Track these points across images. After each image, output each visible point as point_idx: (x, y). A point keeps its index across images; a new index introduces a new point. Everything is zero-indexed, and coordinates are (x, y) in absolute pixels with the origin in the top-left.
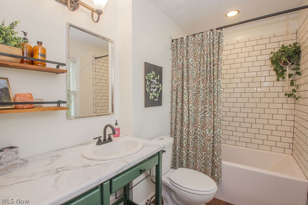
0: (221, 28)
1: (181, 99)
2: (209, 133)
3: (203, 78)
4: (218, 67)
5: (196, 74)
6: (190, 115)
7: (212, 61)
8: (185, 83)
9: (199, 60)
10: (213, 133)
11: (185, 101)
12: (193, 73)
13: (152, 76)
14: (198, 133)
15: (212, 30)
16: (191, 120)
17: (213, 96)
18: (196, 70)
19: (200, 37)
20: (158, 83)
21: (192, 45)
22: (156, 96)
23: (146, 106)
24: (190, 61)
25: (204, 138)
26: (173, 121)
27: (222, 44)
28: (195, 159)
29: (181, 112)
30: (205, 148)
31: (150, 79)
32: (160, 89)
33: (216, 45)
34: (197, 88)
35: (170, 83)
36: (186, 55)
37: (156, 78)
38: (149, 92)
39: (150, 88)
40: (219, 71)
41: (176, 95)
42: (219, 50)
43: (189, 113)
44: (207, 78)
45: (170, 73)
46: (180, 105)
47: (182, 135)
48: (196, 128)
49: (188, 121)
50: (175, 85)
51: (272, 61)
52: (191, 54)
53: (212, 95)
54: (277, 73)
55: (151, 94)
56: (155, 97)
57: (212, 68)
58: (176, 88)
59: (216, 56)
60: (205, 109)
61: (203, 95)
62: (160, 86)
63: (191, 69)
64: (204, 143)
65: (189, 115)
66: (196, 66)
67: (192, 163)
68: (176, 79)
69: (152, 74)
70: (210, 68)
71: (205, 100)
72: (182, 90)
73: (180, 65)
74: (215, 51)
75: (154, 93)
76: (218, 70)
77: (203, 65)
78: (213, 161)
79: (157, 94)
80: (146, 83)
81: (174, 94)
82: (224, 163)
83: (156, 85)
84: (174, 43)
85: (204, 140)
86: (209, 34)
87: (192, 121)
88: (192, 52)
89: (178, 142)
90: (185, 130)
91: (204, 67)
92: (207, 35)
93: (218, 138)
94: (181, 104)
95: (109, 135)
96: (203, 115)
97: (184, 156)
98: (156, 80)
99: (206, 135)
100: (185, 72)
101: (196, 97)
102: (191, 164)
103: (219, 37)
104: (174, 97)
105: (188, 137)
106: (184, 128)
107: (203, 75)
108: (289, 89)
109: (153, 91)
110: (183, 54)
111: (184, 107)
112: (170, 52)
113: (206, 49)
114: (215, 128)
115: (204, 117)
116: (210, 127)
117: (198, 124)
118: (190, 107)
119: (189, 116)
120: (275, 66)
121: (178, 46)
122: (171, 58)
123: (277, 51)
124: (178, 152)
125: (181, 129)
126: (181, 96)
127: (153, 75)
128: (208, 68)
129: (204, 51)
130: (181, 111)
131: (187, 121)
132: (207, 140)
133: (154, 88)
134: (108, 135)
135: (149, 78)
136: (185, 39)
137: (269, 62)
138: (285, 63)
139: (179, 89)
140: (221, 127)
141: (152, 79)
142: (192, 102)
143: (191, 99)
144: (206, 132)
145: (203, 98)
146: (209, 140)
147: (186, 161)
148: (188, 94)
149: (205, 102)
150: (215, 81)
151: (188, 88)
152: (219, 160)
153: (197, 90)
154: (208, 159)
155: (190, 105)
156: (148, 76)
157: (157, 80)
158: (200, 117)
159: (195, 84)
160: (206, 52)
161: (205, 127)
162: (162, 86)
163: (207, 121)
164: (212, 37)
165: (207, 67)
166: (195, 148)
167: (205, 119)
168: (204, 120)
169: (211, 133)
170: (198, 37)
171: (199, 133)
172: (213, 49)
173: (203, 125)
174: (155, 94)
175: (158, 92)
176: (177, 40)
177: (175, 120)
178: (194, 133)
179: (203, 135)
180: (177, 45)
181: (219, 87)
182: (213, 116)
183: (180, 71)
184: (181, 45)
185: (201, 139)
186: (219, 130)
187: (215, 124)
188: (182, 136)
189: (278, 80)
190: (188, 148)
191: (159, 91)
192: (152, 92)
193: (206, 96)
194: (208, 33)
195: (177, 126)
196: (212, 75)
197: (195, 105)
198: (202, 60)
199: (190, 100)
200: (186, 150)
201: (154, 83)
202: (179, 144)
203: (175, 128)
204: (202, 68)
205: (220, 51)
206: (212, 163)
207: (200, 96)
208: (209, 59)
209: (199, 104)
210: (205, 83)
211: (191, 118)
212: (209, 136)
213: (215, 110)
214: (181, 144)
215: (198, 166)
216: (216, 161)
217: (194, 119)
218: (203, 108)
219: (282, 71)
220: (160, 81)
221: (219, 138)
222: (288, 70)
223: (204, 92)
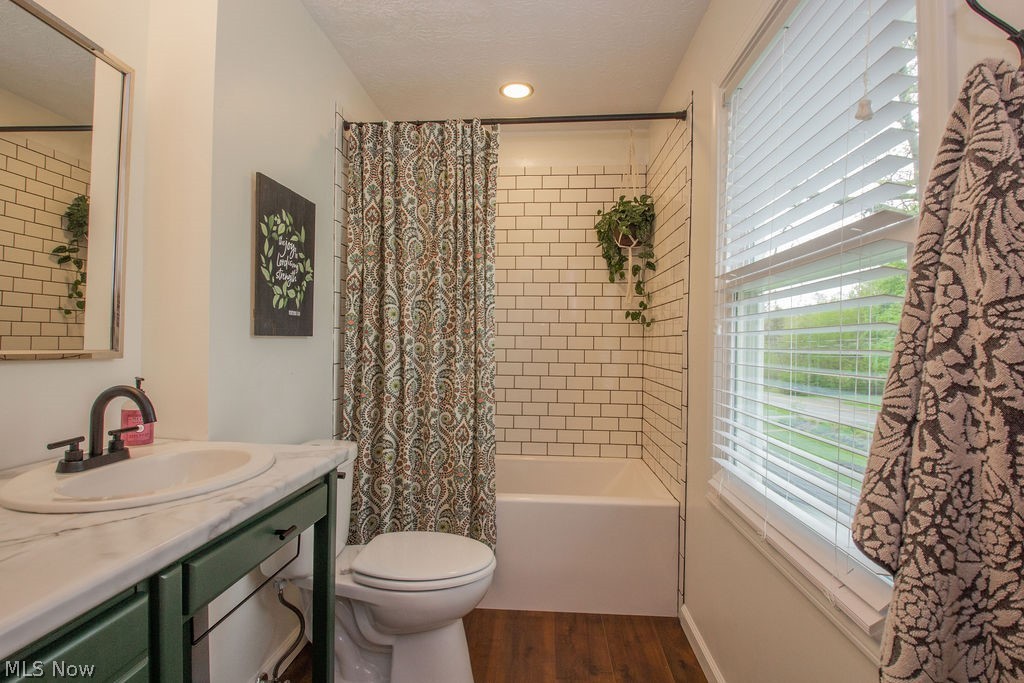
0: (493, 122)
1: (375, 317)
2: (464, 416)
3: (446, 257)
4: (485, 230)
5: (423, 242)
6: (406, 367)
7: (469, 207)
8: (390, 267)
9: (433, 202)
10: (475, 415)
11: (391, 323)
12: (413, 236)
13: (282, 229)
14: (429, 421)
15: (469, 121)
16: (410, 382)
17: (475, 308)
18: (424, 231)
19: (436, 132)
20: (302, 256)
21: (411, 152)
22: (295, 298)
23: (259, 330)
24: (405, 201)
25: (447, 435)
26: (346, 392)
27: (494, 165)
28: (420, 504)
29: (376, 360)
30: (450, 465)
31: (274, 235)
32: (308, 277)
33: (480, 168)
34: (425, 286)
35: (338, 261)
36: (391, 180)
37: (294, 238)
38: (271, 281)
39: (276, 269)
40: (489, 239)
41: (358, 304)
42: (487, 183)
43: (402, 363)
44: (456, 258)
45: (338, 229)
46: (371, 339)
47: (379, 434)
48: (423, 408)
49: (399, 386)
50: (355, 272)
51: (599, 232)
52: (408, 180)
53: (471, 306)
54: (609, 265)
55: (277, 289)
56: (291, 304)
57: (471, 228)
58: (359, 281)
59: (481, 198)
60: (451, 349)
61: (443, 307)
62: (309, 269)
63: (408, 226)
64: (447, 450)
65: (402, 368)
66: (422, 218)
67: (412, 518)
68: (357, 252)
69: (283, 222)
70: (465, 228)
71: (449, 322)
72: (378, 289)
73: (373, 208)
74: (476, 182)
75: (288, 289)
76: (485, 238)
77: (445, 218)
78: (474, 498)
79: (296, 292)
80: (259, 250)
81: (353, 300)
82: (501, 498)
83: (295, 261)
84: (349, 133)
85: (448, 441)
86: (460, 131)
87: (411, 384)
88: (411, 173)
89: (365, 460)
90: (390, 417)
91: (448, 224)
92: (456, 133)
93: (486, 430)
94: (375, 333)
95: (115, 434)
96: (444, 367)
97: (387, 499)
98: (294, 242)
99: (455, 423)
100: (391, 231)
101: (422, 311)
102: (408, 523)
103: (488, 146)
104: (352, 311)
105: (398, 439)
106: (388, 411)
107: (444, 248)
108: (632, 302)
109: (283, 281)
110: (382, 173)
111: (388, 341)
112: (337, 160)
113: (453, 172)
114: (479, 400)
115: (447, 373)
116: (464, 400)
117: (431, 394)
118: (405, 342)
119: (401, 372)
120: (605, 245)
121: (366, 147)
122: (339, 179)
123: (609, 211)
124: (366, 494)
125: (376, 414)
126: (376, 307)
127: (287, 226)
128: (460, 228)
129: (446, 177)
130: (374, 356)
131: (396, 386)
132: (457, 440)
133: (288, 271)
134: (111, 433)
135: (270, 232)
136: (388, 129)
137: (593, 236)
138: (626, 241)
139: (369, 285)
140: (493, 396)
141: (281, 238)
142: (411, 328)
143: (408, 316)
144: (454, 416)
145: (445, 316)
146: (463, 439)
147: (391, 519)
148: (400, 302)
149: (450, 326)
150: (479, 267)
151: (400, 284)
152: (490, 490)
153: (426, 292)
154: (461, 495)
155: (407, 336)
156: (267, 225)
157: (297, 244)
158: (437, 372)
159: (420, 273)
160: (452, 181)
161: (451, 402)
162: (313, 269)
163: (458, 384)
164: (469, 140)
165: (456, 226)
166: (422, 469)
167: (451, 377)
168: (447, 381)
169: (468, 416)
170: (431, 131)
171: (433, 421)
172: (473, 175)
173: (443, 396)
174: (292, 294)
175: (301, 287)
176: (360, 125)
177: (355, 388)
178: (416, 424)
179: (444, 426)
180: (361, 142)
181: (488, 286)
182: (472, 365)
183: (373, 228)
184: (375, 145)
185: (438, 439)
186: (488, 404)
187: (480, 389)
188: (378, 436)
189: (612, 280)
190: (397, 473)
191: (304, 283)
192: (280, 283)
193: (453, 309)
194: (459, 126)
195: (363, 406)
196: (470, 249)
197: (420, 336)
198: (442, 202)
199: (406, 321)
200: (393, 480)
201: (289, 252)
202: (369, 467)
203: (355, 415)
204: (441, 227)
205: (490, 186)
206: (472, 504)
207: (438, 310)
208: (460, 202)
209: (434, 332)
210: (451, 270)
211: (408, 377)
212: (463, 427)
213: (480, 348)
214: (376, 466)
215: (430, 523)
216: (482, 495)
217: (419, 380)
218: (445, 347)
219: (620, 260)
220: (308, 249)
221: (489, 427)
222: (630, 258)
223: (447, 296)
